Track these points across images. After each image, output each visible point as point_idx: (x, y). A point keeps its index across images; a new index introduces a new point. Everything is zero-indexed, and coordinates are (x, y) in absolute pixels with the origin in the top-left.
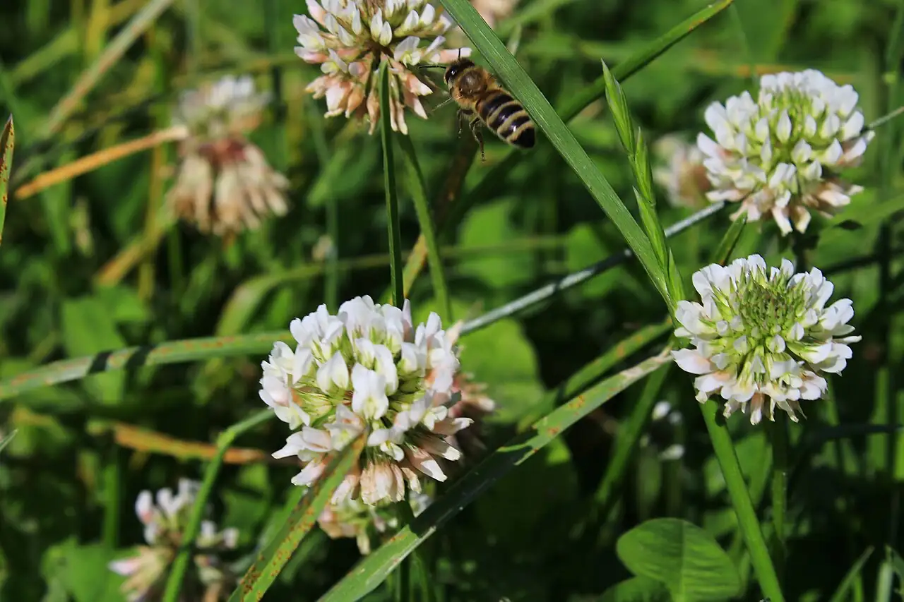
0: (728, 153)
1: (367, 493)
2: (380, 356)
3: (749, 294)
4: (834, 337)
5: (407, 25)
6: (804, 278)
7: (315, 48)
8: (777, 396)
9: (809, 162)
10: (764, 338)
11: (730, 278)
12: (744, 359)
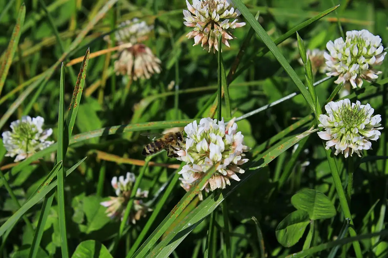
0: (334, 59)
1: (212, 186)
2: (218, 139)
3: (345, 113)
4: (374, 128)
5: (224, 15)
6: (364, 107)
7: (191, 22)
8: (355, 148)
9: (364, 63)
10: (350, 128)
11: (339, 107)
12: (343, 135)
